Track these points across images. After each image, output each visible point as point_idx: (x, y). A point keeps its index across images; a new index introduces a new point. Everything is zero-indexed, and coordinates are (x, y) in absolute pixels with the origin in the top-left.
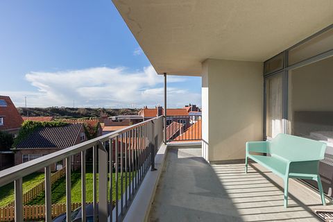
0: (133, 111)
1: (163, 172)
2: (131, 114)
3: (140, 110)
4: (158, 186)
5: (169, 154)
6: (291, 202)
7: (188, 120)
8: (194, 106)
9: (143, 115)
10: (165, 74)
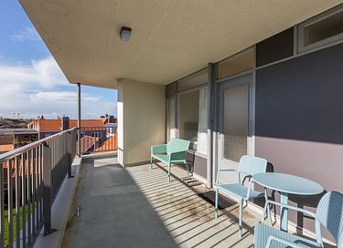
0: (16, 123)
1: (80, 179)
2: (12, 127)
3: (31, 121)
4: (76, 189)
5: (85, 165)
6: (172, 178)
7: (105, 133)
8: (112, 117)
9: (37, 129)
10: (79, 84)
